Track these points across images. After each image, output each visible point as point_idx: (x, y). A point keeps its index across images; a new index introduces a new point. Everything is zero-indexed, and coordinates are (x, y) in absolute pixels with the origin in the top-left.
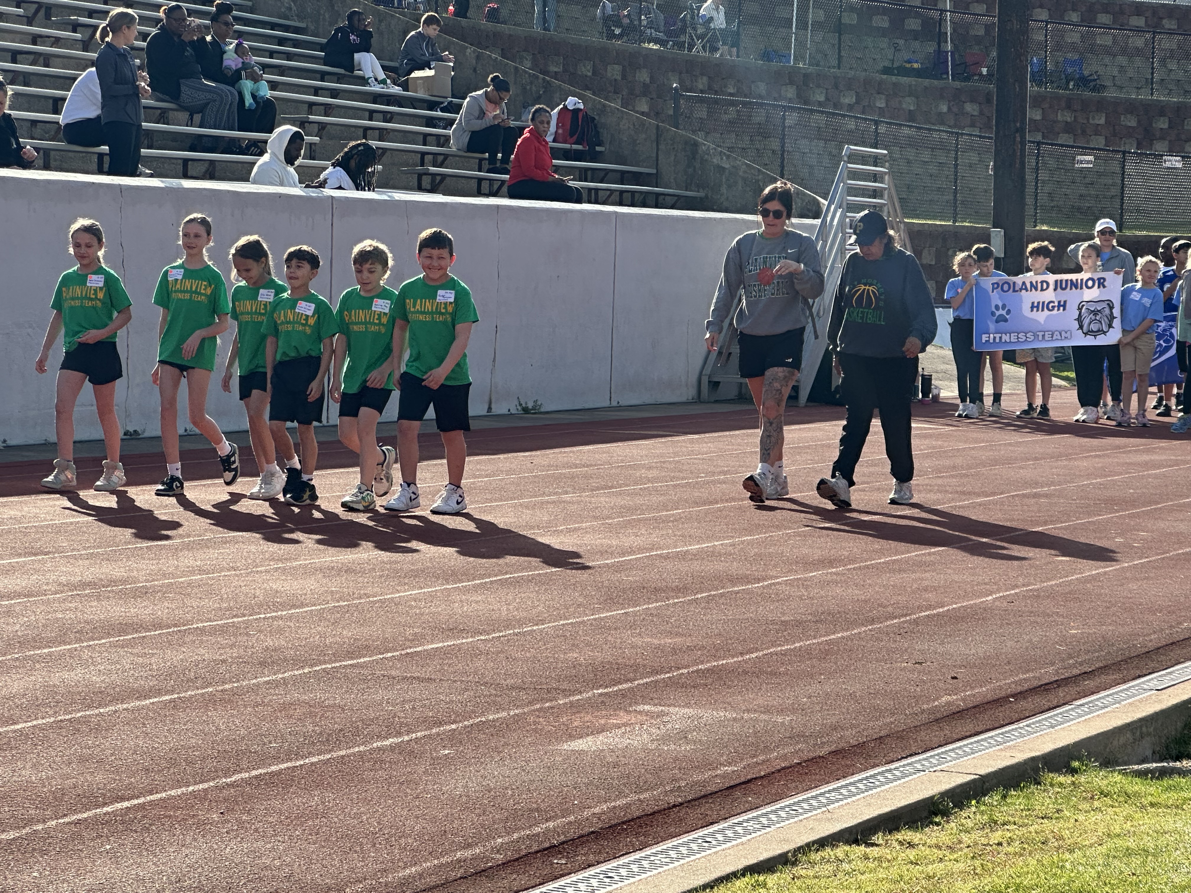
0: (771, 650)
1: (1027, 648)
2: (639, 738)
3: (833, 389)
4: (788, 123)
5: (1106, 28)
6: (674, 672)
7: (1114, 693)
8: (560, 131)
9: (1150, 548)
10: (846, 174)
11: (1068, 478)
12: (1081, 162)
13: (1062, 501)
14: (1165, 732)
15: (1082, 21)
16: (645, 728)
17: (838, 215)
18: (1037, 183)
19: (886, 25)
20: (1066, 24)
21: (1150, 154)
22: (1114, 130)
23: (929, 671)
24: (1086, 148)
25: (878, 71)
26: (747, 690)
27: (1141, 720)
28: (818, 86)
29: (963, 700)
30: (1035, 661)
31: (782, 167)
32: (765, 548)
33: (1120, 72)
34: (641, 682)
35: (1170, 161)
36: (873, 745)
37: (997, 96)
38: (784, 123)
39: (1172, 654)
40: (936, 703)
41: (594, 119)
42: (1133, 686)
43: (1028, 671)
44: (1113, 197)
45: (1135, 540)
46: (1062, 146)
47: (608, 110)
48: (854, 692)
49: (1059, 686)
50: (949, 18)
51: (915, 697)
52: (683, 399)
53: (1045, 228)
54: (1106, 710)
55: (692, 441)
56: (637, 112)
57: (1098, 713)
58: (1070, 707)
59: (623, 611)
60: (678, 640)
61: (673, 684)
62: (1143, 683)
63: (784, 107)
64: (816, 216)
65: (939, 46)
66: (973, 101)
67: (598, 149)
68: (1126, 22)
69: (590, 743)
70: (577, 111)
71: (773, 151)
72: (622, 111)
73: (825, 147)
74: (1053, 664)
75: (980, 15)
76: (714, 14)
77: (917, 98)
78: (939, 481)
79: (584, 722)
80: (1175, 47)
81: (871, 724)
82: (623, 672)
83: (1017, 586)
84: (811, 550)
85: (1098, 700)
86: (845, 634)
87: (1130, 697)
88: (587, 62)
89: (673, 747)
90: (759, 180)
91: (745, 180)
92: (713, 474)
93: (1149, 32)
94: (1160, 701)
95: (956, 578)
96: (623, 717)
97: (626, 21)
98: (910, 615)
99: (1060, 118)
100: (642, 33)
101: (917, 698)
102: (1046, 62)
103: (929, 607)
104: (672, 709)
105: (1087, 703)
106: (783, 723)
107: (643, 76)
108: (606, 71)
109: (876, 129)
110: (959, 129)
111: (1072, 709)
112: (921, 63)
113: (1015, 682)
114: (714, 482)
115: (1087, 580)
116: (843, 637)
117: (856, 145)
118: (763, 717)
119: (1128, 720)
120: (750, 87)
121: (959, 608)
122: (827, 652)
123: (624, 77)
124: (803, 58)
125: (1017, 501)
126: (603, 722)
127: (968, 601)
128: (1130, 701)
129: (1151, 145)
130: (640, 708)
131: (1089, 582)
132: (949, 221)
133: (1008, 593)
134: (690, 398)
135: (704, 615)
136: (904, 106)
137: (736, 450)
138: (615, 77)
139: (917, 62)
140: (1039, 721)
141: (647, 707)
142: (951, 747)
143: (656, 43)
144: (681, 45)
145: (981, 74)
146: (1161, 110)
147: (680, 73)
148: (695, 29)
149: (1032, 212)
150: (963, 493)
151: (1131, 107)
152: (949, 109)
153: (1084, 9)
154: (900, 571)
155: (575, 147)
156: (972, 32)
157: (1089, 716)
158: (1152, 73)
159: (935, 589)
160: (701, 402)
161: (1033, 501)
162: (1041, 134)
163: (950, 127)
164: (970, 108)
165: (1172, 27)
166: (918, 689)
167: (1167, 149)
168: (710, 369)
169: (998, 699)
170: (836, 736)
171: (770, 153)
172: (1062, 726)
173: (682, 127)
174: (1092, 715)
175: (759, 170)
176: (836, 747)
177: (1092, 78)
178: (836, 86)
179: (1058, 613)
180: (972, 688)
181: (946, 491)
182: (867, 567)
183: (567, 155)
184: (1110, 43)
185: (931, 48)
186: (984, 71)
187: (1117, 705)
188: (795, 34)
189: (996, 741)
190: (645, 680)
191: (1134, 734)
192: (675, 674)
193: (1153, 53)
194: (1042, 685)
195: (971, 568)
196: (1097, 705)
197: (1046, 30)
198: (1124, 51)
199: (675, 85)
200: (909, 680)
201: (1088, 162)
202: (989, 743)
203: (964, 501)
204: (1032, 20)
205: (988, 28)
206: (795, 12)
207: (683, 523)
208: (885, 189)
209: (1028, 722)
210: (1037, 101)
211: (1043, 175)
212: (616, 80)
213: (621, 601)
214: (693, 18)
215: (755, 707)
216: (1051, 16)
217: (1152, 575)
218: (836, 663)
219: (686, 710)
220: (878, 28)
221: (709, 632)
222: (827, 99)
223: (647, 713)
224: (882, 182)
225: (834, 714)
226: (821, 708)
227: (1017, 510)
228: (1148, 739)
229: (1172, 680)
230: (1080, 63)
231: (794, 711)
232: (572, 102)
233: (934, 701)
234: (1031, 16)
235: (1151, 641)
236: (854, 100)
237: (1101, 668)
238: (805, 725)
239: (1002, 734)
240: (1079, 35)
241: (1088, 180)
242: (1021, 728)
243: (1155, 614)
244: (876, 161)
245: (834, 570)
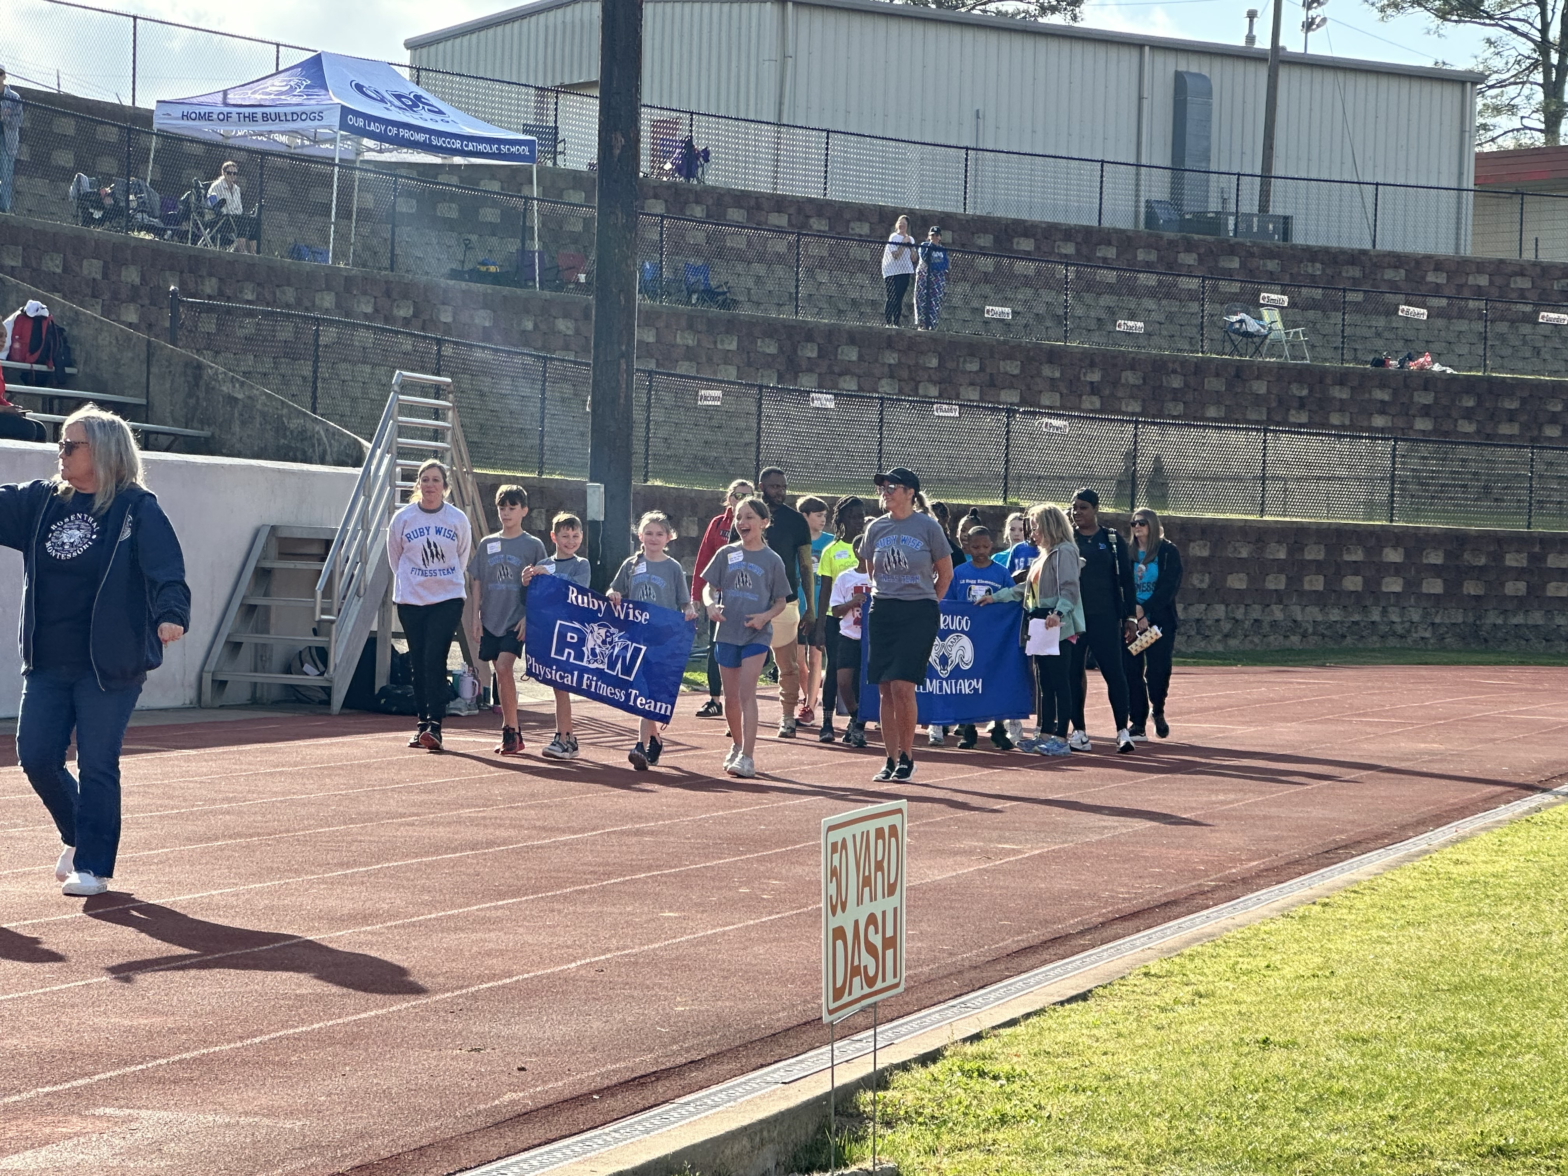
0: (281, 1033)
1: (618, 1030)
2: (96, 1152)
3: (377, 692)
4: (323, 341)
5: (739, 227)
6: (148, 1062)
7: (728, 1088)
8: (17, 346)
9: (783, 901)
10: (396, 409)
11: (682, 810)
12: (706, 398)
13: (672, 839)
14: (793, 1136)
15: (708, 216)
16: (105, 1137)
17: (386, 461)
18: (648, 425)
19: (454, 215)
20: (687, 220)
21: (795, 391)
22: (749, 358)
23: (489, 1061)
24: (713, 380)
25: (443, 275)
26: (247, 1085)
27: (761, 1122)
28: (365, 293)
29: (532, 1097)
30: (629, 1046)
31: (314, 398)
32: (279, 898)
33: (756, 283)
34: (103, 1076)
35: (820, 399)
36: (410, 1158)
37: (597, 312)
38: (317, 340)
39: (805, 1037)
40: (497, 1102)
41: (63, 330)
42: (754, 1079)
43: (618, 1060)
44: (747, 444)
45: (764, 890)
46: (681, 376)
47: (82, 318)
48: (388, 1088)
49: (658, 1079)
50: (536, 208)
51: (468, 1094)
52: (178, 703)
53: (658, 483)
54: (718, 1109)
55: (188, 759)
56: (123, 323)
57: (707, 1113)
58: (671, 1106)
59: (83, 983)
60: (157, 1020)
61: (145, 1079)
62: (767, 1074)
63: (317, 319)
64: (357, 464)
65: (523, 244)
66: (566, 316)
67: (68, 370)
68: (763, 219)
69: (28, 1160)
70: (39, 319)
71: (304, 378)
72: (101, 321)
73: (373, 374)
74: (651, 1051)
75: (577, 205)
76: (227, 195)
77: (494, 311)
78: (513, 813)
79: (22, 1132)
80: (825, 254)
81: (409, 1130)
82: (79, 1063)
83: (609, 950)
84: (339, 902)
85: (707, 1096)
86: (380, 1012)
87: (748, 1092)
88: (55, 255)
89: (142, 1163)
90: (282, 416)
91: (264, 415)
92: (214, 801)
93: (793, 233)
94: (787, 1098)
95: (530, 939)
96: (76, 1124)
97: (109, 201)
98: (468, 986)
99: (678, 340)
100: (130, 218)
101: (472, 1096)
102: (661, 268)
103: (493, 977)
104: (144, 1113)
105: (693, 1101)
106: (291, 1129)
107: (131, 275)
108: (81, 267)
109: (439, 350)
110: (548, 353)
111: (674, 1109)
112: (501, 266)
113: (602, 1075)
114: (214, 813)
115: (700, 943)
116: (377, 1017)
117: (413, 371)
118: (266, 1121)
119: (746, 1122)
120: (275, 294)
121: (532, 979)
122: (356, 1036)
123: (105, 275)
124: (345, 256)
125: (614, 839)
126: (47, 1130)
127: (544, 969)
128: (749, 1097)
129: (796, 377)
130: (99, 1111)
131: (703, 944)
132: (533, 472)
133: (597, 959)
134: (188, 702)
135: (194, 987)
136: (477, 321)
137: (245, 771)
138: (93, 275)
139: (494, 264)
140: (631, 1125)
141: (108, 1111)
142: (514, 1159)
143: (148, 232)
144: (183, 236)
145: (577, 283)
146: (809, 334)
147: (182, 272)
148: (201, 215)
149: (642, 462)
150: (544, 828)
151: (771, 329)
152: (536, 326)
153: (710, 202)
154: (456, 929)
155: (36, 367)
156: (567, 228)
157: (695, 1118)
158: (797, 287)
159: (502, 953)
160: (201, 707)
161: (635, 839)
162: (654, 361)
163: (535, 349)
164: (563, 325)
165: (822, 228)
166: (474, 1084)
167: (816, 385)
168: (214, 664)
169: (578, 1097)
170: (362, 1145)
171: (299, 381)
172: (660, 1131)
173: (180, 344)
174: (699, 1116)
175: (282, 402)
176: (361, 1161)
177: (720, 290)
178: (388, 294)
179: (660, 985)
180: (544, 1082)
181: (522, 826)
182: (413, 925)
183: (25, 378)
184: (743, 246)
185: (513, 246)
186: (582, 278)
187: (732, 1104)
188: (334, 224)
189: (572, 1151)
190: (108, 1075)
191: (752, 1140)
192: (150, 1065)
193: (798, 260)
194: (636, 1078)
195: (549, 926)
196: (706, 1104)
197: (662, 227)
198: (761, 258)
199: (172, 288)
200: (462, 1072)
201: (714, 399)
202: (563, 1154)
203: (544, 838)
204: (643, 214)
205: (587, 222)
206: (335, 195)
207: (170, 866)
208: (448, 429)
209: (616, 1127)
210: (650, 318)
211: (657, 415)
212: (94, 279)
213: (81, 969)
214: (199, 199)
215: (256, 1109)
216: (668, 210)
217: (783, 935)
218: (366, 1050)
219: (163, 1114)
220: (446, 220)
221: (198, 1009)
222: (376, 310)
223: (109, 1118)
224: (444, 420)
225: (361, 1117)
226: (345, 1109)
227: (613, 852)
228: (771, 1146)
229: (804, 1069)
230: (706, 269)
231: (307, 1113)
232: (33, 308)
233: (494, 1099)
234: (643, 208)
235: (778, 1020)
236: (411, 312)
237: (713, 1055)
238: (322, 1132)
239: (582, 1142)
240: (704, 234)
241: (715, 423)
242: (607, 1134)
243: (786, 986)
244: (438, 391)
245: (369, 928)
